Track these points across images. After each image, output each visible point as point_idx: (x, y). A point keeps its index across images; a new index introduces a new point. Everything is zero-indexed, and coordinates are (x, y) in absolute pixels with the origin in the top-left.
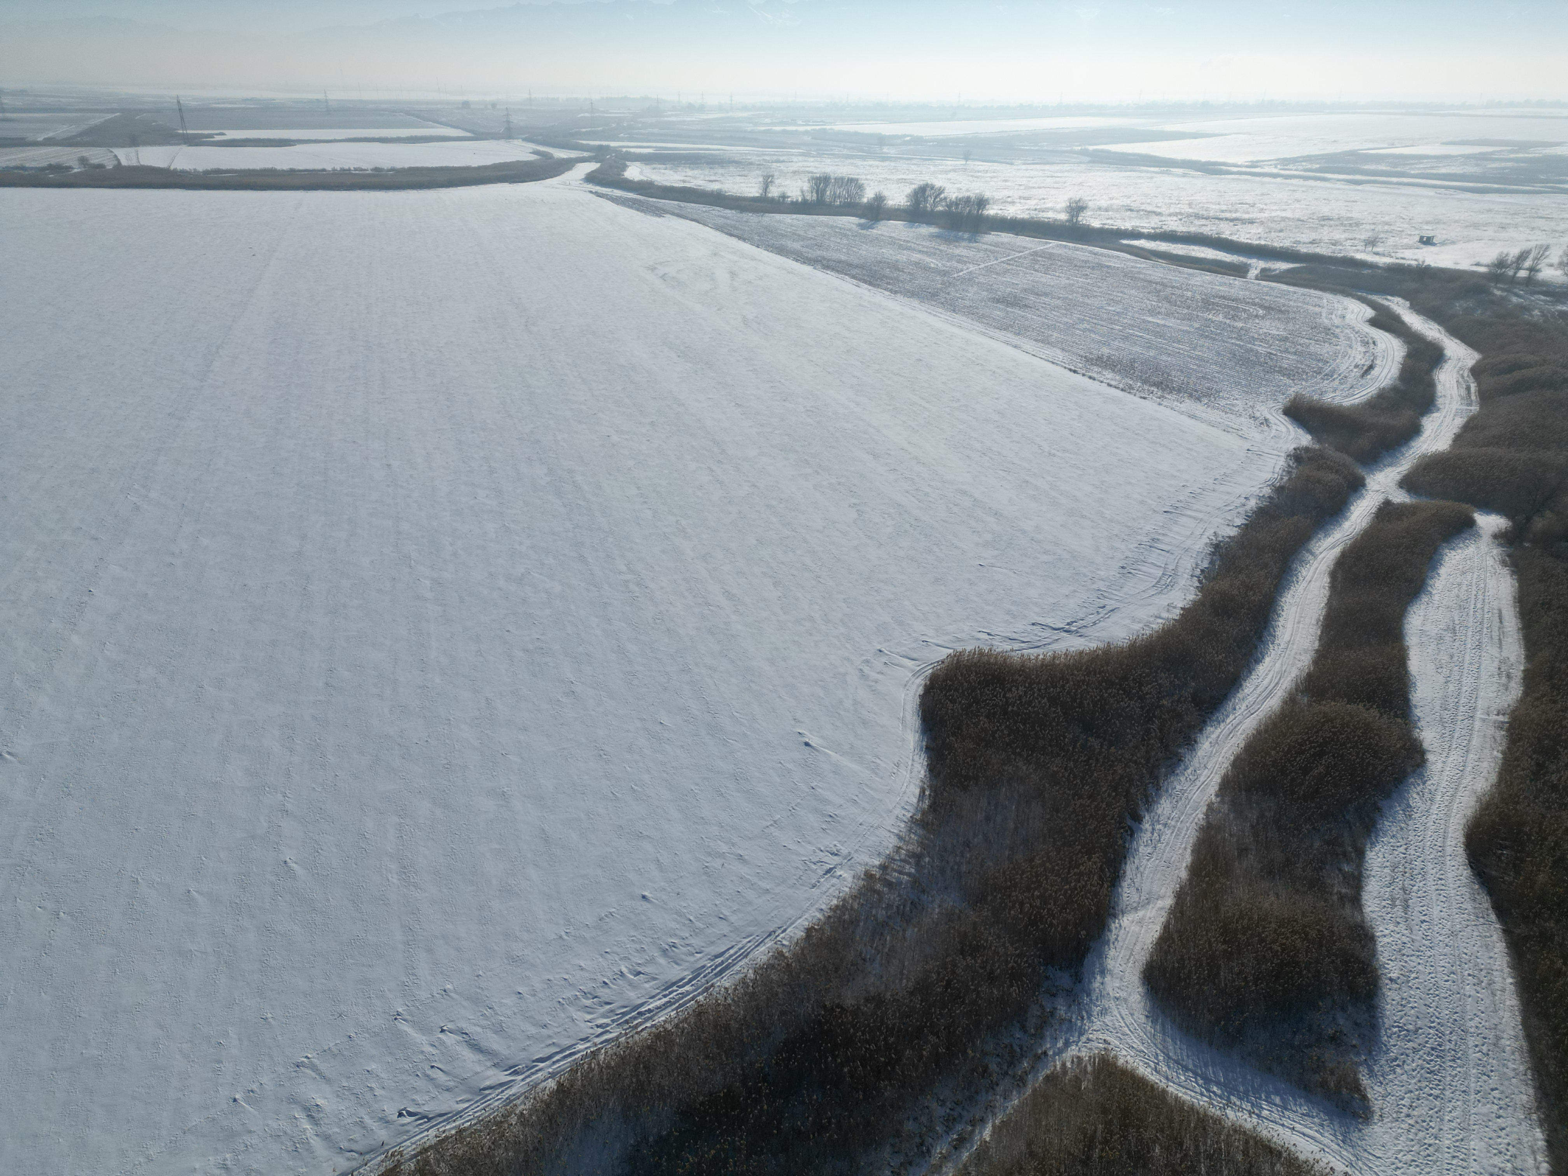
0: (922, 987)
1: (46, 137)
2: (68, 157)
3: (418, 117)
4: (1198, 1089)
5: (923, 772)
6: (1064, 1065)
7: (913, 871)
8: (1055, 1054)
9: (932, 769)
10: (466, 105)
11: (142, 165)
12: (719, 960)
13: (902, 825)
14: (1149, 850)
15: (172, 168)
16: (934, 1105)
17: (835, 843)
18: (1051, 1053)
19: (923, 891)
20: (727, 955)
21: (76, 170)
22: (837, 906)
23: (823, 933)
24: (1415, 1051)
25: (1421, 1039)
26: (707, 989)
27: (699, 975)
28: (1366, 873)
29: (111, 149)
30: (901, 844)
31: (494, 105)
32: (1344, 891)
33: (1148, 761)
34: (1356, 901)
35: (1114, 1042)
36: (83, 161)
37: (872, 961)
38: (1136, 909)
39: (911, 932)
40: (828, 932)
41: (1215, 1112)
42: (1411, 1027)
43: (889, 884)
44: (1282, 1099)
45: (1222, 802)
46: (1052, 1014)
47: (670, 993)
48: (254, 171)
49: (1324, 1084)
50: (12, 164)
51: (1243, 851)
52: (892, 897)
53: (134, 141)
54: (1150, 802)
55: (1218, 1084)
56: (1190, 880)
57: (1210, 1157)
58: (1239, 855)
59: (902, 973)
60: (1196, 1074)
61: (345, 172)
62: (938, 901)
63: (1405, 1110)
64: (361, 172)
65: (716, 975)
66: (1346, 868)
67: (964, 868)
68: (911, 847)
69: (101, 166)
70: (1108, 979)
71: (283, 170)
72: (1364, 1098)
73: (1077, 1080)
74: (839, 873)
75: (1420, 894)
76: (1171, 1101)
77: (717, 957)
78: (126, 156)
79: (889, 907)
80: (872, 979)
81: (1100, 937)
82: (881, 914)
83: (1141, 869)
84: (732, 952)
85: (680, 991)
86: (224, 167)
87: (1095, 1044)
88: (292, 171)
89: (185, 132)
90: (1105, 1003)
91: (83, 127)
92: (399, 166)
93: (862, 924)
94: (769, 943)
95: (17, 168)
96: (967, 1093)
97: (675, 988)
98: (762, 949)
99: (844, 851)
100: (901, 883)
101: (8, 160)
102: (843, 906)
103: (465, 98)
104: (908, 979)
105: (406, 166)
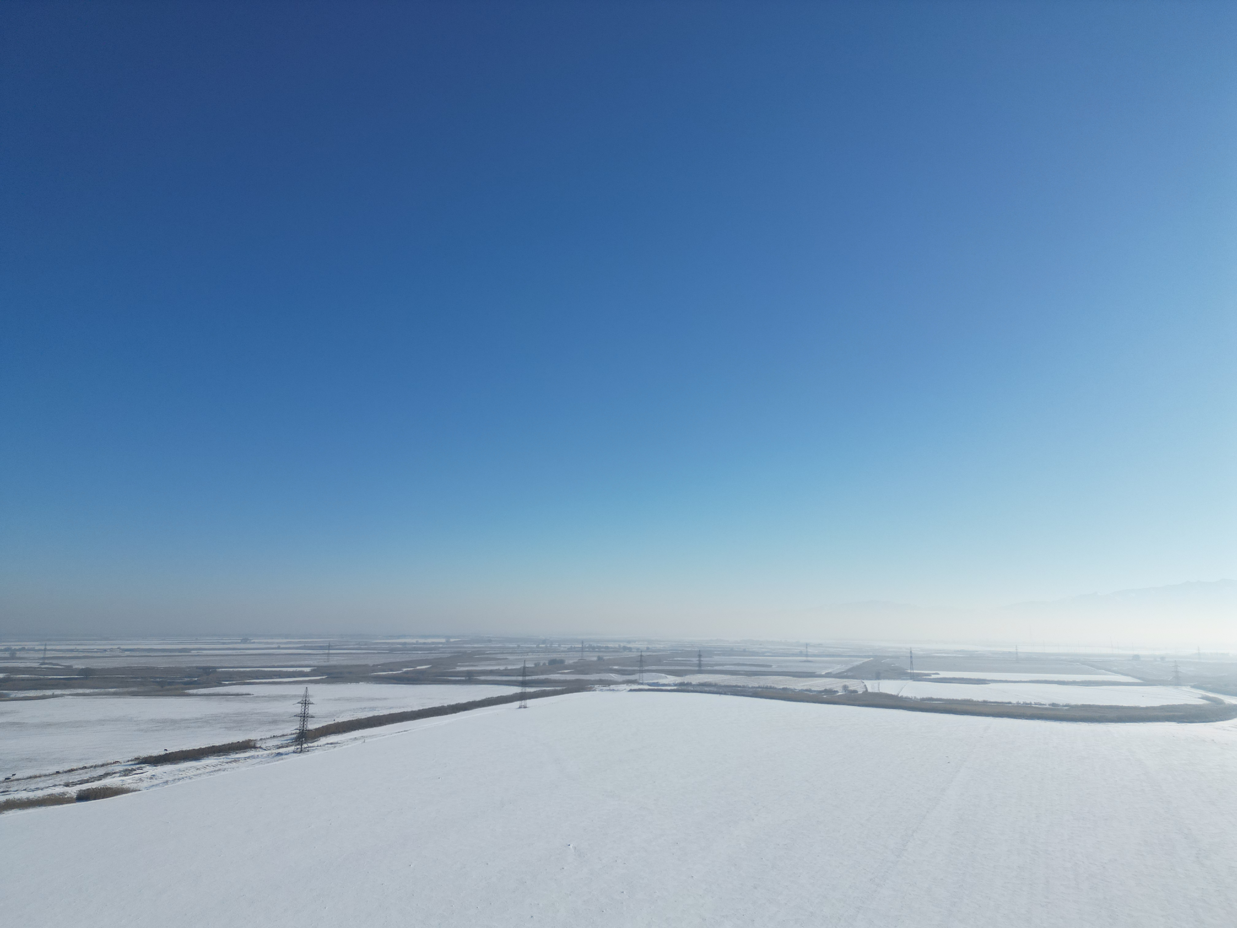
1: (827, 672)
2: (836, 685)
3: (1092, 666)
10: (1136, 657)
11: (880, 692)
15: (900, 695)
21: (840, 694)
29: (863, 681)
31: (1163, 658)
36: (845, 688)
48: (957, 700)
50: (805, 688)
53: (878, 676)
61: (1027, 706)
64: (1040, 706)
69: (855, 692)
71: (978, 701)
78: (873, 686)
86: (935, 697)
88: (985, 702)
89: (912, 671)
91: (849, 666)
92: (1073, 702)
95: (807, 690)
101: (804, 686)
103: (1136, 653)
105: (1080, 703)
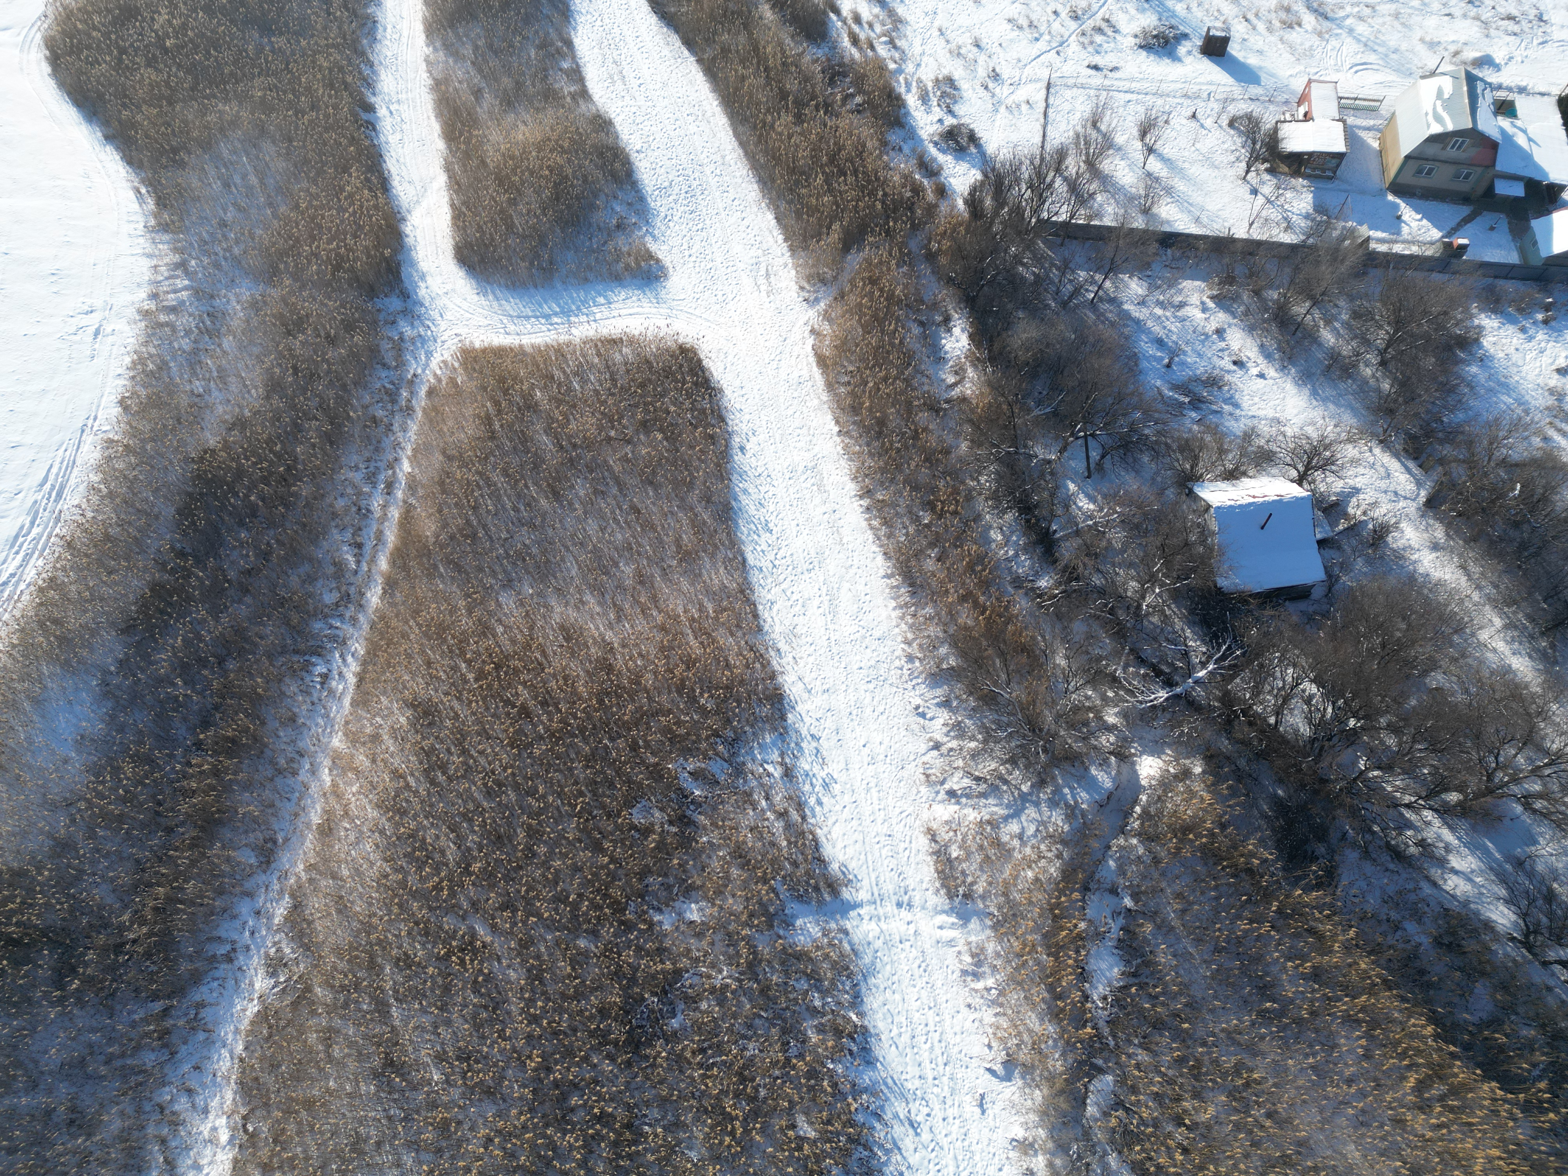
0: (274, 387)
4: (544, 328)
5: (121, 169)
6: (435, 375)
7: (186, 282)
8: (424, 371)
9: (129, 160)
12: (48, 486)
13: (141, 240)
14: (398, 136)
16: (351, 475)
17: (82, 299)
18: (419, 371)
19: (212, 297)
20: (52, 477)
22: (133, 362)
23: (139, 396)
24: (676, 201)
25: (677, 190)
26: (58, 520)
27: (37, 513)
28: (581, 62)
30: (154, 262)
32: (572, 89)
33: (344, 38)
34: (584, 94)
35: (463, 331)
37: (208, 391)
38: (418, 202)
39: (228, 342)
40: (143, 392)
41: (563, 338)
42: (666, 184)
43: (173, 310)
44: (605, 297)
45: (435, 50)
46: (402, 339)
47: (21, 546)
49: (627, 267)
51: (478, 93)
52: (183, 321)
54: (370, 84)
55: (556, 314)
56: (449, 147)
57: (576, 374)
58: (477, 99)
59: (245, 386)
60: (537, 317)
62: (232, 298)
63: (687, 253)
65: (56, 501)
66: (565, 65)
67: (236, 251)
68: (167, 260)
70: (429, 279)
72: (658, 261)
73: (452, 381)
74: (109, 330)
75: (629, 60)
76: (529, 350)
77: (42, 485)
79: (188, 333)
80: (220, 409)
81: (402, 247)
82: (186, 344)
83: (402, 160)
84: (54, 470)
85: (29, 538)
87: (450, 343)
90: (439, 303)
93: (172, 364)
94: (89, 439)
96: (371, 448)
97: (21, 540)
98: (86, 448)
99: (98, 303)
100: (183, 302)
102: (140, 359)
104: (256, 388)
